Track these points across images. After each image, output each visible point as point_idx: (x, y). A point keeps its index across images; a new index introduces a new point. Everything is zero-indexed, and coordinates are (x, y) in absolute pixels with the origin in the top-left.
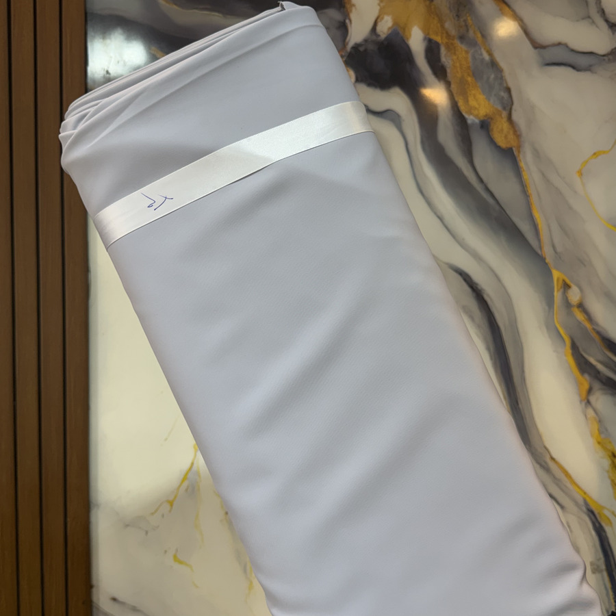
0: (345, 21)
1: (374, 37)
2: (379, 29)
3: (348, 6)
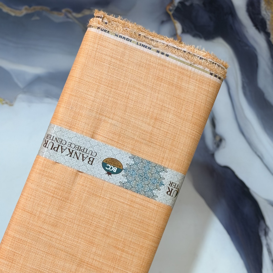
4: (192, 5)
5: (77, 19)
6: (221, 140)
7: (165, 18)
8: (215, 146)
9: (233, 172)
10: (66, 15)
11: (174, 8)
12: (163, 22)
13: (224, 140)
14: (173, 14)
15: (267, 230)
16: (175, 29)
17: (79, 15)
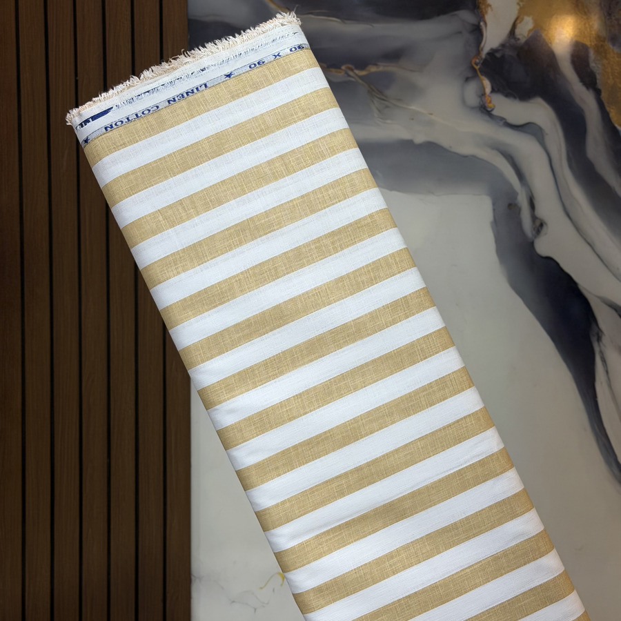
0: (479, 23)
1: (513, 41)
2: (518, 31)
3: (483, 7)
4: (503, 56)
5: (361, 78)
6: (542, 225)
7: (470, 75)
8: (534, 233)
9: (557, 264)
10: (346, 73)
11: (481, 62)
12: (467, 79)
13: (546, 224)
14: (479, 69)
15: (600, 335)
16: (483, 88)
17: (363, 73)
